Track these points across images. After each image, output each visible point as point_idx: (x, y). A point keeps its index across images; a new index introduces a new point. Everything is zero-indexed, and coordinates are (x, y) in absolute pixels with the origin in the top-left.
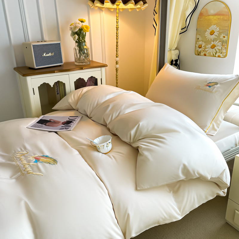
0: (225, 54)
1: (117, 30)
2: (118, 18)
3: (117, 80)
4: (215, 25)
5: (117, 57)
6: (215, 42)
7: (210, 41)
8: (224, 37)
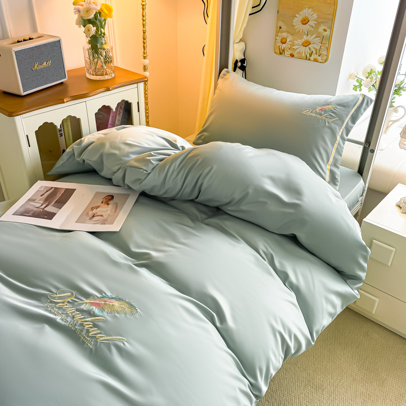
0: (325, 57)
4: (311, 9)
6: (309, 36)
7: (301, 34)
8: (325, 30)
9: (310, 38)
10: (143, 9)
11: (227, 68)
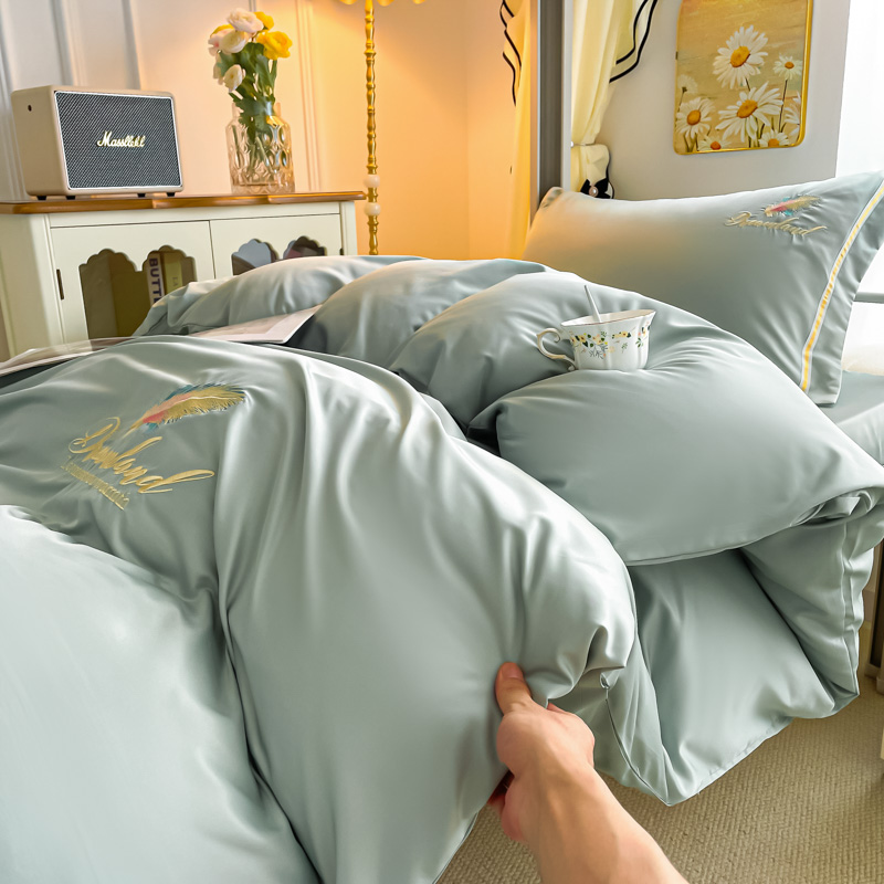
0: (795, 131)
4: (752, 27)
6: (753, 90)
7: (734, 90)
8: (789, 66)
9: (756, 95)
10: (368, 63)
11: (558, 184)
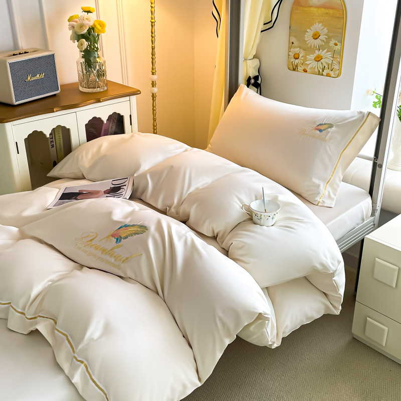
0: (337, 72)
1: (152, 26)
2: (153, 5)
3: (154, 115)
4: (321, 24)
5: (153, 74)
6: (321, 50)
7: (313, 49)
8: (336, 44)
9: (322, 53)
